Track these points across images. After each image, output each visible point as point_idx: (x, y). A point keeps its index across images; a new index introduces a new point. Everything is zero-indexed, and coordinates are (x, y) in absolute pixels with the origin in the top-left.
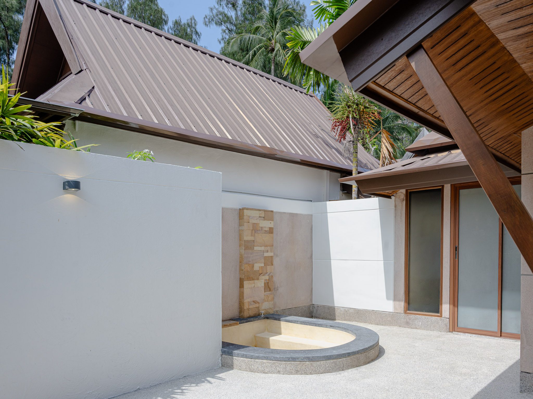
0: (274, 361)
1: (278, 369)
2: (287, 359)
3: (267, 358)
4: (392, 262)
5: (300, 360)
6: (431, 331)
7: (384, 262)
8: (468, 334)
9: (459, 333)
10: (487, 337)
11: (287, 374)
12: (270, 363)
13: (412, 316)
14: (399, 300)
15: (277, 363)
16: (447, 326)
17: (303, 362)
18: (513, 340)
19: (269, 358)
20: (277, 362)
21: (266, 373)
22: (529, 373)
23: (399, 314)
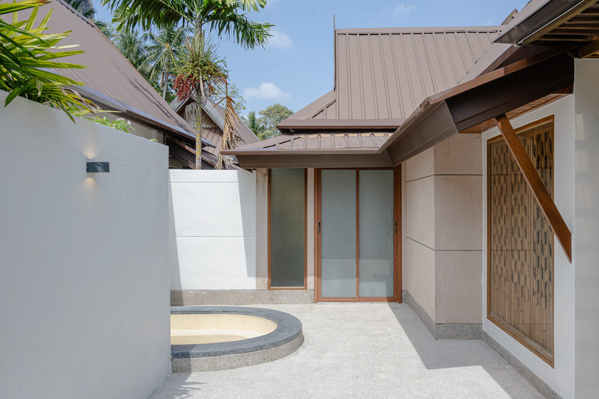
0: (242, 353)
1: (246, 360)
2: (255, 349)
3: (235, 352)
4: (255, 238)
5: (266, 347)
6: (297, 304)
7: (244, 238)
8: (332, 303)
9: (324, 303)
10: (348, 303)
11: (255, 364)
12: (238, 356)
13: (277, 292)
14: (262, 276)
15: (245, 355)
16: (312, 297)
17: (269, 348)
18: (369, 303)
19: (237, 351)
20: (246, 353)
21: (234, 368)
22: (441, 324)
23: (262, 291)
